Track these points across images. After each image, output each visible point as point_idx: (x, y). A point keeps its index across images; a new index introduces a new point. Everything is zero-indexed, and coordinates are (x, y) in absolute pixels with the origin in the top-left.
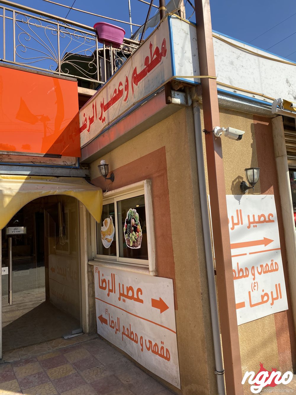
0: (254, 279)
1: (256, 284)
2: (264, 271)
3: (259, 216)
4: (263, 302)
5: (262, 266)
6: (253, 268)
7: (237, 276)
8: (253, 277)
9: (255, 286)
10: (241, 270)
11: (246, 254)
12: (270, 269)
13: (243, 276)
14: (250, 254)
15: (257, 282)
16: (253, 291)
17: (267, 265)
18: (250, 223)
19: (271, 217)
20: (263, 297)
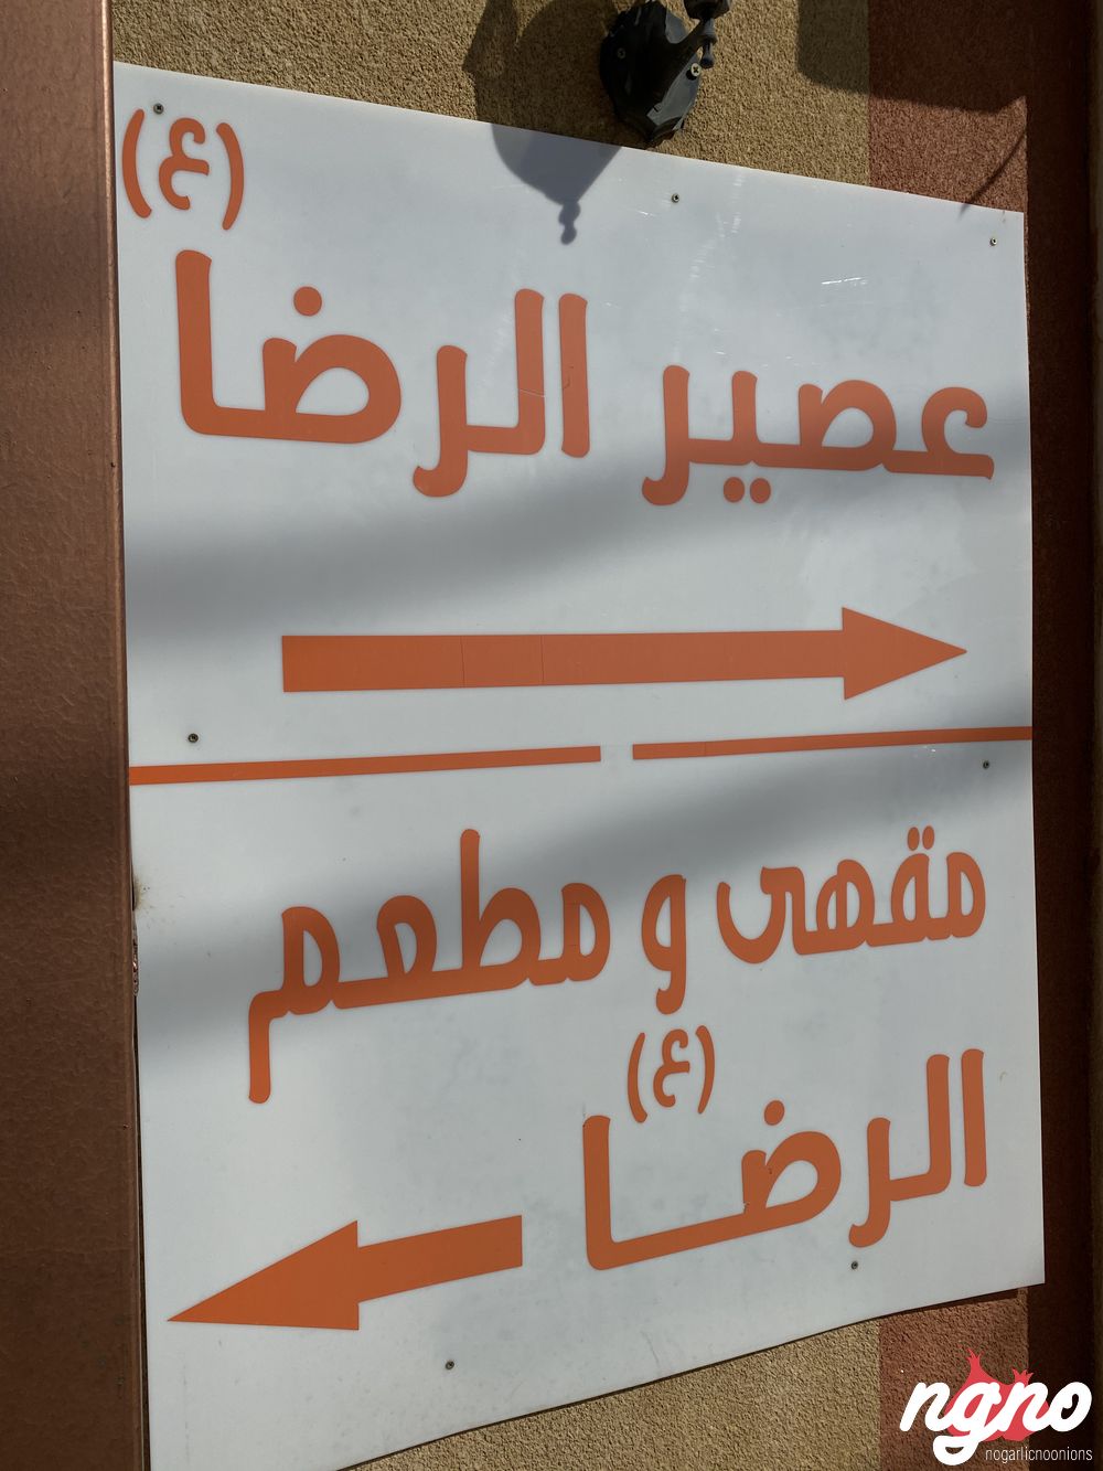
0: (669, 1001)
1: (693, 1053)
2: (811, 924)
3: (808, 394)
4: (757, 1217)
5: (781, 883)
6: (670, 890)
7: (449, 958)
8: (663, 980)
9: (670, 1067)
10: (516, 906)
11: (591, 754)
12: (883, 915)
13: (529, 968)
14: (643, 752)
15: (703, 1033)
16: (639, 1115)
17: (851, 871)
18: (683, 452)
19: (956, 420)
20: (758, 1171)
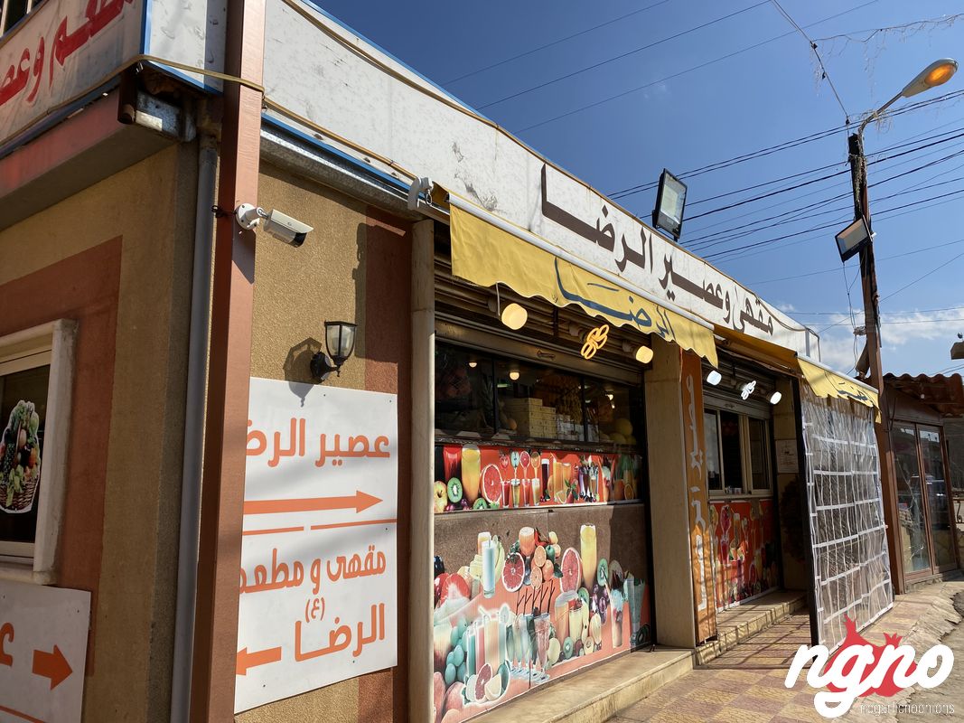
0: (316, 591)
1: (319, 605)
2: (347, 571)
3: (351, 439)
4: (333, 648)
5: (341, 560)
6: (317, 562)
7: (269, 581)
8: (314, 586)
9: (315, 608)
10: (284, 567)
11: (301, 529)
12: (363, 568)
13: (286, 583)
14: (313, 528)
15: (322, 599)
16: (308, 620)
17: (356, 557)
18: (324, 454)
19: (382, 444)
20: (333, 636)
